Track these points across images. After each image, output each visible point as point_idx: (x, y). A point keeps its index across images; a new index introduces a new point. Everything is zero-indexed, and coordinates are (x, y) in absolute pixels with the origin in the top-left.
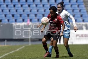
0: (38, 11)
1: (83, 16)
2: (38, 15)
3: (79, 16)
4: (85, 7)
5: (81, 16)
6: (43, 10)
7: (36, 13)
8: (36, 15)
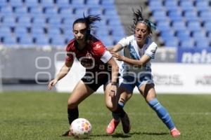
0: (17, 20)
1: (115, 33)
2: (17, 30)
3: (106, 32)
4: (119, 14)
5: (111, 33)
6: (28, 20)
7: (14, 25)
8: (13, 29)
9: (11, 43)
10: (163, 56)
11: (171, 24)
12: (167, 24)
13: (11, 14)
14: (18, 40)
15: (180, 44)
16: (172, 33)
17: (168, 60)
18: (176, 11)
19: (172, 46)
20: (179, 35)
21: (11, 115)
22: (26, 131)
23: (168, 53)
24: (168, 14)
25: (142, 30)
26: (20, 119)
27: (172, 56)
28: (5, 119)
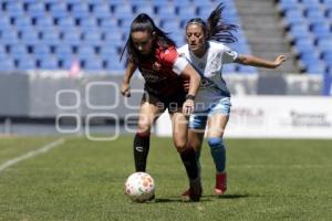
0: (103, 37)
7: (98, 43)
8: (97, 50)
9: (95, 68)
10: (305, 86)
11: (316, 43)
12: (309, 42)
13: (95, 28)
14: (105, 64)
15: (327, 70)
16: (316, 54)
17: (311, 92)
18: (322, 24)
19: (317, 73)
20: (326, 57)
21: (94, 168)
22: (113, 190)
23: (311, 83)
24: (311, 28)
25: (195, 34)
26: (105, 173)
27: (316, 87)
28: (85, 173)
